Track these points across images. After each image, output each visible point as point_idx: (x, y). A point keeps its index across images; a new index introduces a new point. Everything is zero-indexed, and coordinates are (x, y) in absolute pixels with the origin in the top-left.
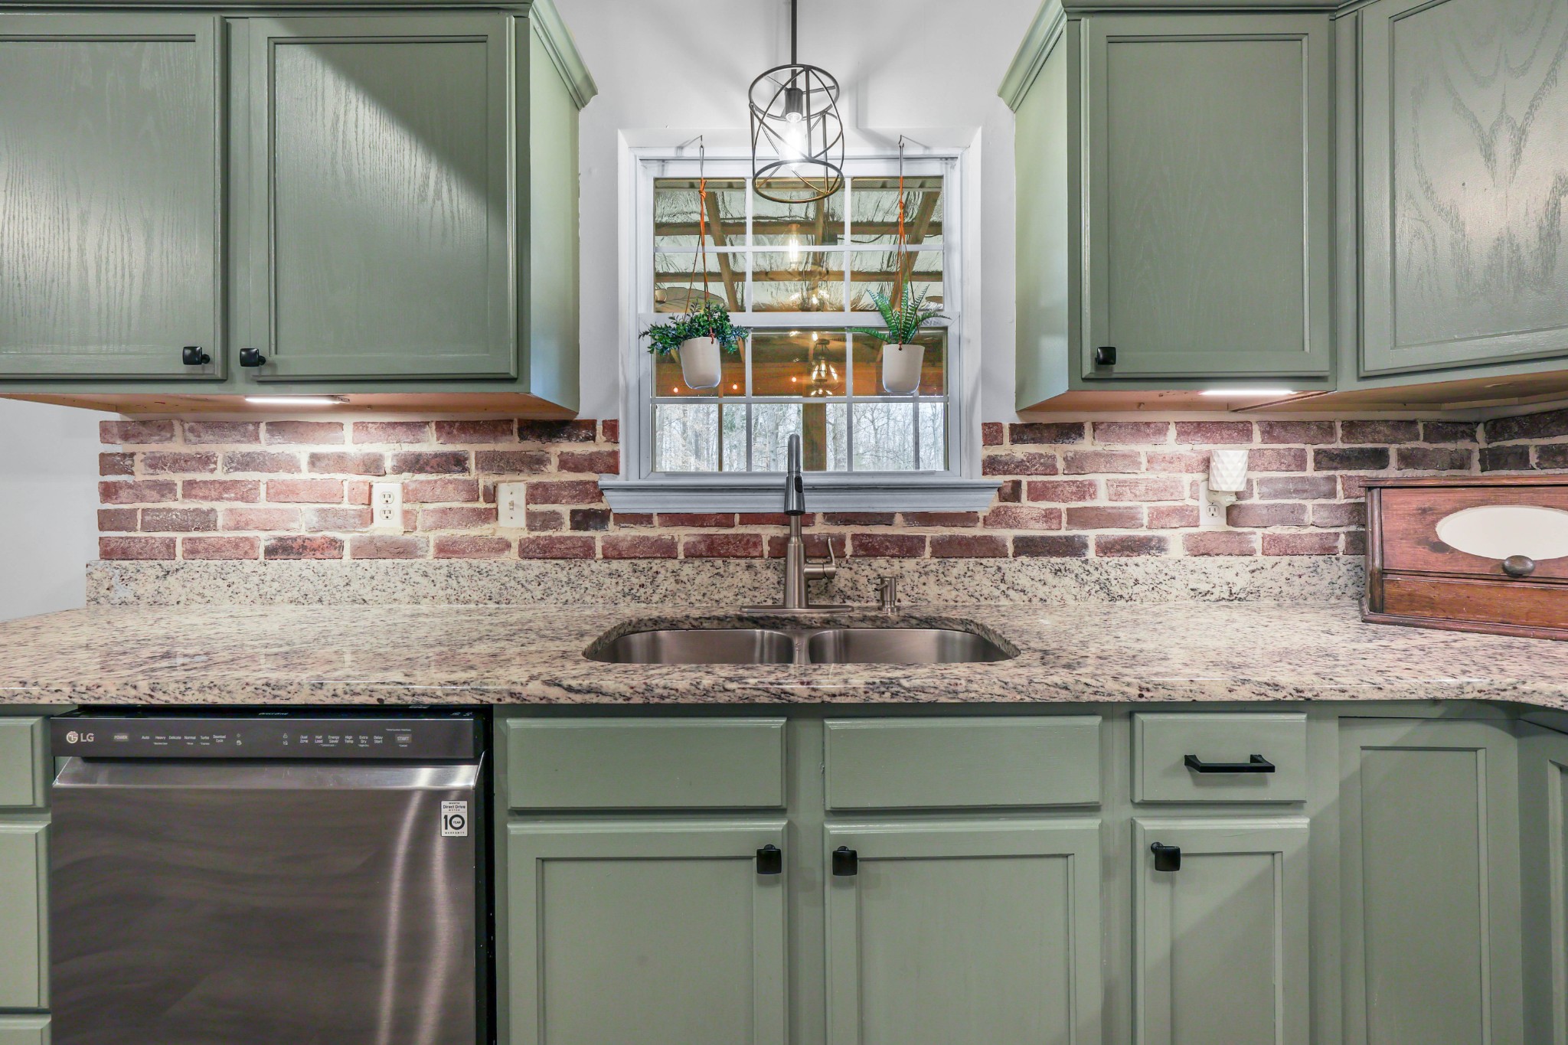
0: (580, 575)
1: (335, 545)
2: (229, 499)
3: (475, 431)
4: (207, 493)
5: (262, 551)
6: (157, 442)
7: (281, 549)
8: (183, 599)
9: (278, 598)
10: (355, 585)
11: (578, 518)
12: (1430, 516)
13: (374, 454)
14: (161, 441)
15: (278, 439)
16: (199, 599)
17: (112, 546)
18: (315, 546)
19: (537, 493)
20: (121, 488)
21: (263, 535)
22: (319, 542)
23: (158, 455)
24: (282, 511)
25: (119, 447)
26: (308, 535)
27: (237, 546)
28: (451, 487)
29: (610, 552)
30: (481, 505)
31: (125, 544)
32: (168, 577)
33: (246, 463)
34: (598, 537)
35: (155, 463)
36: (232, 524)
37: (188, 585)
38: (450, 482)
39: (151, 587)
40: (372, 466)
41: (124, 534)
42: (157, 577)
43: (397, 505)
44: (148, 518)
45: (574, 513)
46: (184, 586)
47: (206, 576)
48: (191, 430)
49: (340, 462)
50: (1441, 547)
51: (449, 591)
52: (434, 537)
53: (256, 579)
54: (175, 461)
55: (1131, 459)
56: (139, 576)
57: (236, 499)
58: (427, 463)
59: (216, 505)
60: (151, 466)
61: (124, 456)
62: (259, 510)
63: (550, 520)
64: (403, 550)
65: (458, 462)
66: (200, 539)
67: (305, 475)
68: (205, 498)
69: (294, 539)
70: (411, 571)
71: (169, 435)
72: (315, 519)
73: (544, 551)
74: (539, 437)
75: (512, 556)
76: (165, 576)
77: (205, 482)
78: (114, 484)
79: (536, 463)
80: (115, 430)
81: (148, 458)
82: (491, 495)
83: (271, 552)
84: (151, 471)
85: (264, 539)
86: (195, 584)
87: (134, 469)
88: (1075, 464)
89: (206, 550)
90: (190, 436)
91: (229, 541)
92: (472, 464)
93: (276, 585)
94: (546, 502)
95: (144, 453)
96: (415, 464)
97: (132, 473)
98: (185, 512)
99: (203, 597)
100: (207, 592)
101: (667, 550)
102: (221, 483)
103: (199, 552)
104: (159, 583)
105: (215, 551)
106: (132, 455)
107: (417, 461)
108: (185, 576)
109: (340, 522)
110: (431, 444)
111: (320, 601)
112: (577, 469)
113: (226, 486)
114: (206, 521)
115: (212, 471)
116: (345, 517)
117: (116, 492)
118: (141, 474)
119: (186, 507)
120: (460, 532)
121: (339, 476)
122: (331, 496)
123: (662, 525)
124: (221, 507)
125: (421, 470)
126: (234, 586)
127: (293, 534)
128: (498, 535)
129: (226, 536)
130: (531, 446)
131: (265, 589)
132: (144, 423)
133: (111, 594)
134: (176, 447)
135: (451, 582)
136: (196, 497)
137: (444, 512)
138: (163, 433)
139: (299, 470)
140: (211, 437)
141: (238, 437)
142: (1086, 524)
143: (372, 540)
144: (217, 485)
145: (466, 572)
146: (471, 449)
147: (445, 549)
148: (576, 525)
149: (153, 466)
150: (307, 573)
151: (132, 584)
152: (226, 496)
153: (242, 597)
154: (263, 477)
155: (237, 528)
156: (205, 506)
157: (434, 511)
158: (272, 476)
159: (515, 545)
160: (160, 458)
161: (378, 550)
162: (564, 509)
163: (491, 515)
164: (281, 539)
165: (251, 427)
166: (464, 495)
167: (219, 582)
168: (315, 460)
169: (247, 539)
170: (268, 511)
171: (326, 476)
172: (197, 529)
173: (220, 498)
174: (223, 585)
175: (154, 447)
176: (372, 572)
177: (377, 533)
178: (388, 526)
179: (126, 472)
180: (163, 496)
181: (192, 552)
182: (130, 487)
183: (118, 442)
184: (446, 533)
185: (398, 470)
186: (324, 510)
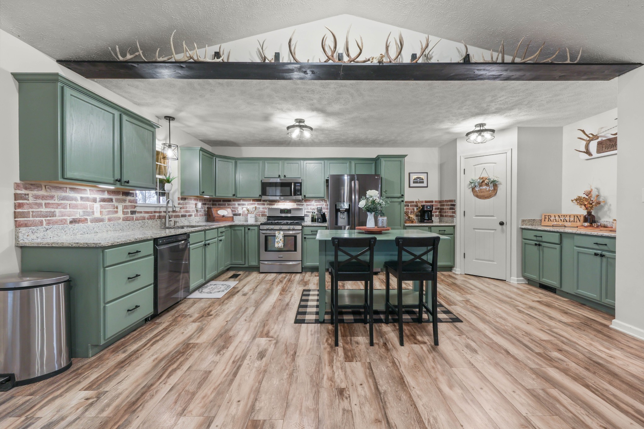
0: (135, 224)
1: (86, 219)
2: (60, 208)
3: (115, 194)
4: (53, 206)
5: (69, 222)
6: (36, 191)
7: (73, 222)
8: (52, 237)
9: (78, 234)
10: (95, 229)
11: (132, 212)
12: (217, 211)
13: (95, 197)
14: (38, 191)
15: (73, 192)
16: (56, 236)
17: (22, 223)
18: (82, 220)
19: (125, 207)
20: (25, 205)
21: (68, 218)
22: (83, 219)
23: (37, 195)
24: (74, 211)
25: (23, 192)
26: (80, 217)
27: (62, 221)
28: (110, 206)
29: (137, 219)
30: (116, 210)
31: (26, 222)
32: (47, 231)
33: (64, 199)
34: (134, 216)
35: (36, 197)
36: (61, 215)
37: (53, 232)
38: (110, 204)
39: (42, 234)
40: (95, 200)
41: (26, 219)
42: (44, 231)
43: (99, 210)
44: (34, 214)
45: (131, 211)
46: (52, 233)
47: (58, 229)
48: (48, 188)
49: (87, 199)
50: (218, 214)
51: (114, 229)
52: (107, 217)
53: (72, 229)
54: (43, 197)
55: (190, 203)
56: (38, 231)
57: (62, 208)
58: (106, 200)
59: (56, 210)
60: (35, 198)
61: (25, 194)
62: (68, 211)
63: (127, 213)
64: (101, 220)
65: (111, 200)
66: (51, 220)
67: (80, 202)
68: (52, 208)
69: (77, 219)
70: (106, 225)
71: (40, 189)
72: (82, 213)
73: (126, 219)
74: (125, 195)
75: (121, 220)
76: (46, 231)
77: (52, 203)
78: (22, 203)
79: (124, 201)
80: (22, 186)
81: (34, 196)
82: (117, 208)
83: (71, 222)
84: (35, 200)
85: (69, 219)
86: (55, 232)
87: (29, 199)
88: (186, 204)
89: (53, 223)
90: (48, 190)
91: (59, 220)
92: (114, 201)
93: (77, 230)
94: (127, 209)
95: (32, 194)
96: (103, 200)
97: (28, 200)
98: (47, 212)
99: (58, 235)
100: (59, 234)
101: (144, 218)
102: (57, 204)
103: (50, 223)
104: (44, 233)
105: (56, 222)
106: (28, 194)
107: (104, 200)
108: (53, 230)
109: (88, 214)
110: (106, 196)
111: (87, 233)
112: (131, 202)
113: (58, 205)
114: (53, 214)
115: (55, 200)
116: (89, 213)
117: (23, 206)
118: (31, 200)
119: (47, 210)
120: (112, 216)
121: (87, 202)
122: (85, 208)
123: (144, 213)
124: (57, 210)
125: (105, 202)
126: (66, 232)
127: (76, 217)
128: (119, 216)
129: (58, 218)
130: (124, 197)
131: (74, 232)
132: (32, 185)
133: (28, 237)
134: (42, 193)
135: (114, 227)
136: (50, 207)
137: (109, 211)
138: (39, 188)
139: (78, 201)
140: (54, 191)
141: (62, 191)
142: (187, 213)
143: (95, 218)
144: (56, 204)
145: (117, 224)
146: (114, 197)
147: (110, 220)
148: (131, 214)
149: (36, 198)
150: (85, 227)
151: (36, 234)
152: (59, 207)
153: (68, 234)
154: (69, 202)
155: (62, 216)
156: (53, 210)
157: (107, 211)
158: (71, 202)
159: (122, 218)
160: (38, 196)
161: (96, 220)
162: (129, 210)
163: (117, 212)
164: (73, 219)
165: (65, 189)
166: (113, 208)
167: (62, 231)
168: (82, 198)
169: (64, 219)
170: (70, 211)
171: (85, 202)
172: (50, 217)
173: (57, 208)
174: (63, 231)
175: (36, 192)
176: (99, 225)
177: (96, 216)
178: (97, 215)
179: (26, 200)
180: (39, 207)
181: (48, 223)
182: (28, 204)
183: (23, 190)
184: (109, 216)
185: (100, 201)
186: (84, 211)
